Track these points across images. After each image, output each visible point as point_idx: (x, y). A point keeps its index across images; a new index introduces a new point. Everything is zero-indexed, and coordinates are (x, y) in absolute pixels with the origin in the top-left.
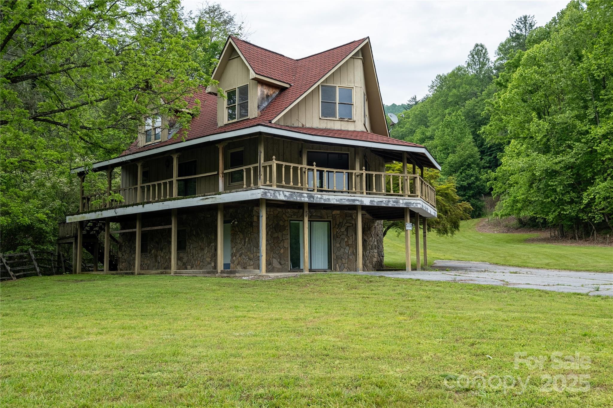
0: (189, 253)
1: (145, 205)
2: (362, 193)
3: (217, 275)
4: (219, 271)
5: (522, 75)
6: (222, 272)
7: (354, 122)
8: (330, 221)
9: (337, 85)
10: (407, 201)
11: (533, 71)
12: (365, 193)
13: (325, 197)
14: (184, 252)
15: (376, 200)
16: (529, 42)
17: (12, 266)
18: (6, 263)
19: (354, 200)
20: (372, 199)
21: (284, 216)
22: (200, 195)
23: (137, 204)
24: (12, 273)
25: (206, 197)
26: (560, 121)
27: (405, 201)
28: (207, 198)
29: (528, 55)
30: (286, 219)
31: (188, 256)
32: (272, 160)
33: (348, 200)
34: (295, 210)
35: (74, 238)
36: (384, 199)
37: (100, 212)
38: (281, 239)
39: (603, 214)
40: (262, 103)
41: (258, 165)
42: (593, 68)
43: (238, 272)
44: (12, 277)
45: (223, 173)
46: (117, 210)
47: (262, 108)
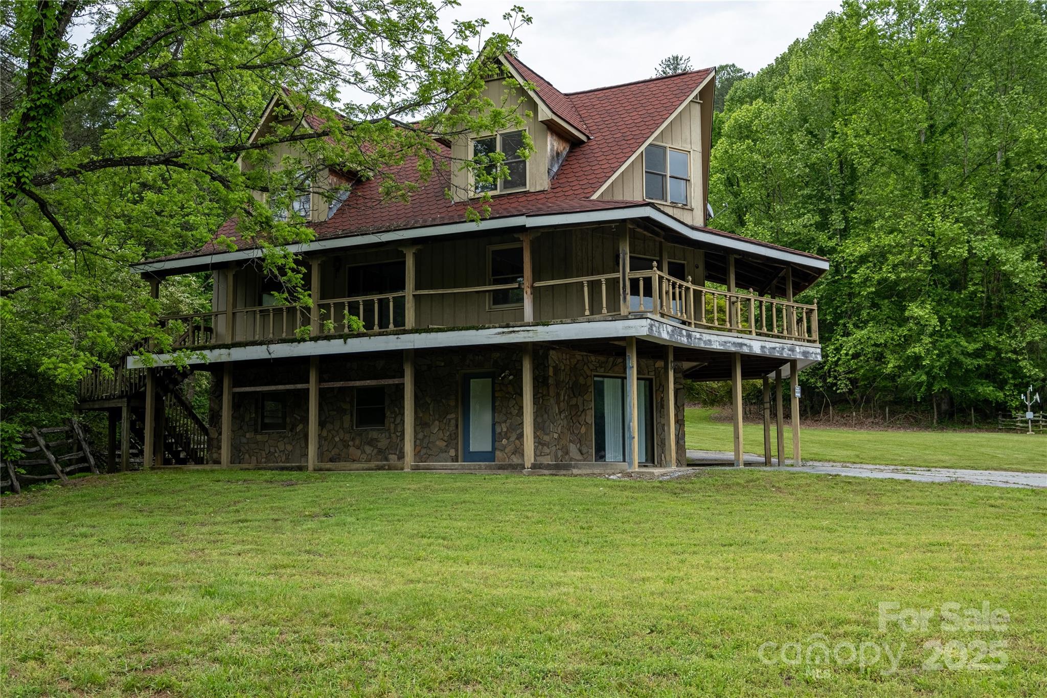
0: (392, 431)
1: (349, 340)
2: (750, 332)
3: (525, 471)
4: (528, 464)
5: (727, 152)
6: (534, 466)
7: (692, 210)
8: (650, 380)
9: (668, 146)
10: (804, 349)
11: (745, 147)
12: (754, 334)
13: (706, 337)
14: (378, 430)
15: (769, 345)
16: (732, 99)
17: (57, 452)
18: (47, 447)
19: (741, 345)
20: (763, 344)
21: (585, 368)
22: (497, 325)
23: (328, 338)
24: (58, 468)
25: (511, 329)
26: (792, 230)
27: (803, 349)
28: (514, 332)
29: (736, 120)
30: (588, 373)
31: (390, 437)
32: (651, 268)
33: (734, 343)
34: (602, 359)
35: (125, 399)
36: (778, 345)
37: (223, 351)
38: (581, 409)
39: (849, 379)
40: (552, 165)
41: (620, 275)
42: (852, 150)
43: (575, 467)
44: (61, 475)
45: (532, 287)
46: (273, 347)
47: (552, 174)
